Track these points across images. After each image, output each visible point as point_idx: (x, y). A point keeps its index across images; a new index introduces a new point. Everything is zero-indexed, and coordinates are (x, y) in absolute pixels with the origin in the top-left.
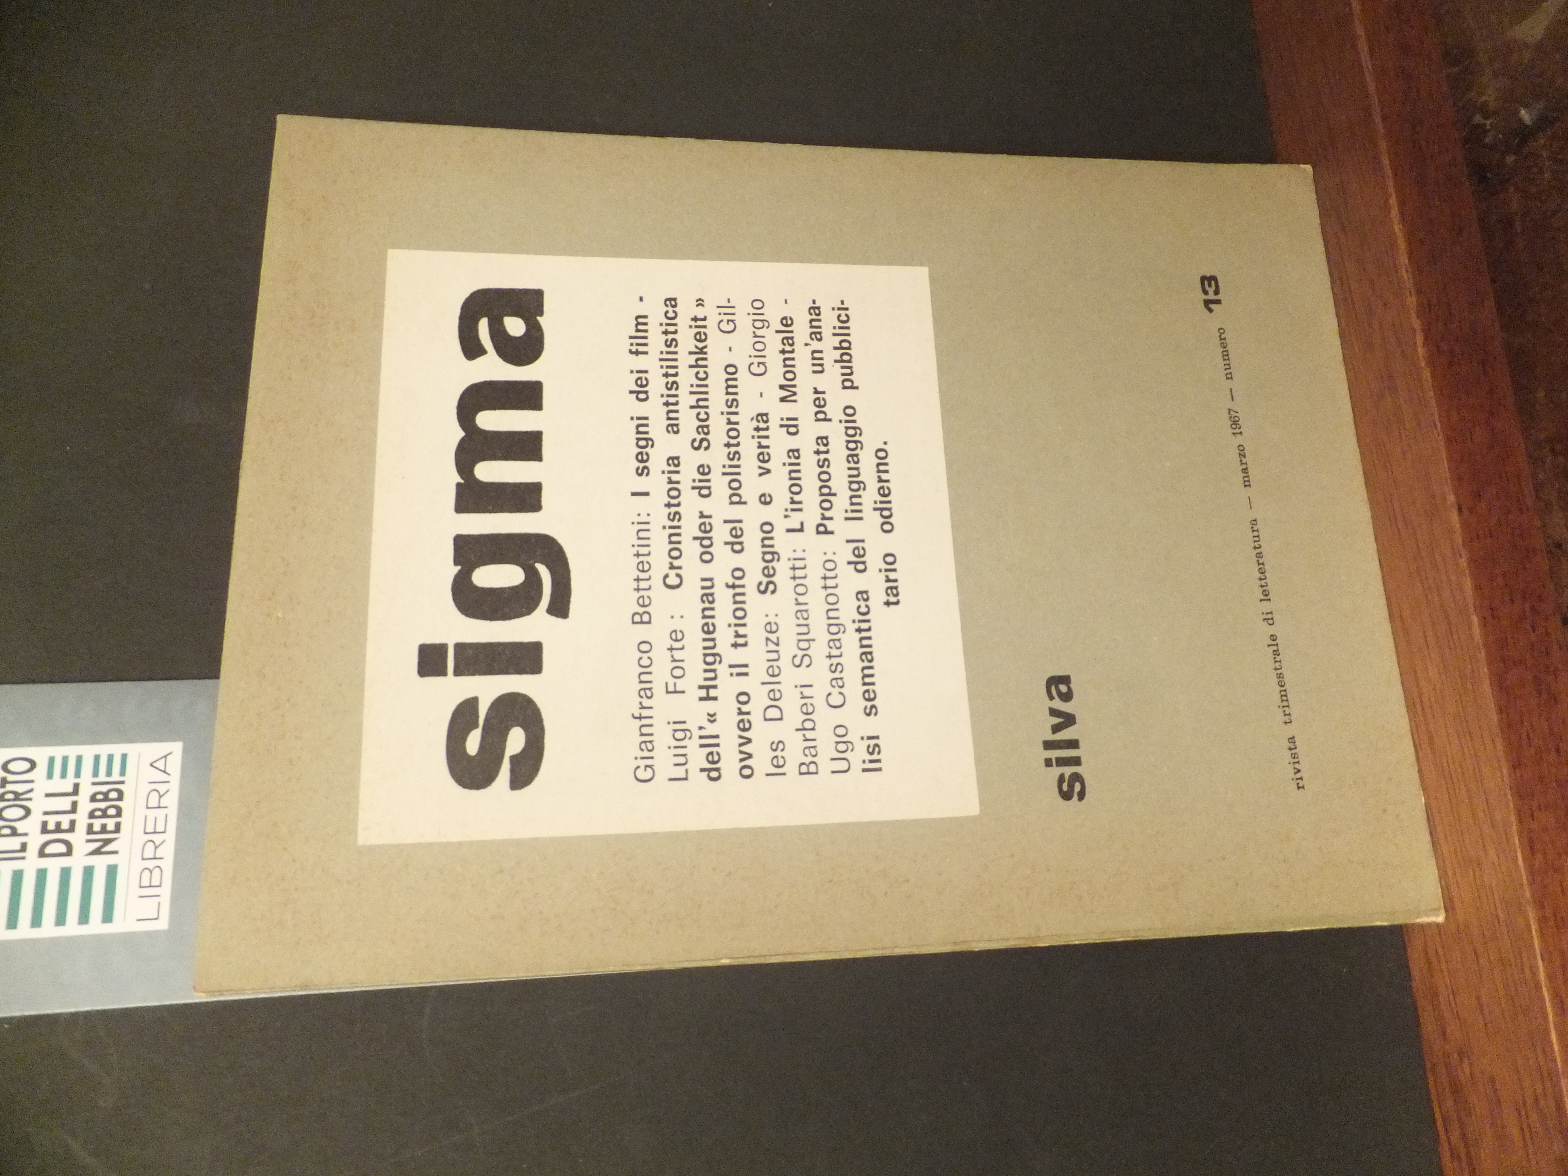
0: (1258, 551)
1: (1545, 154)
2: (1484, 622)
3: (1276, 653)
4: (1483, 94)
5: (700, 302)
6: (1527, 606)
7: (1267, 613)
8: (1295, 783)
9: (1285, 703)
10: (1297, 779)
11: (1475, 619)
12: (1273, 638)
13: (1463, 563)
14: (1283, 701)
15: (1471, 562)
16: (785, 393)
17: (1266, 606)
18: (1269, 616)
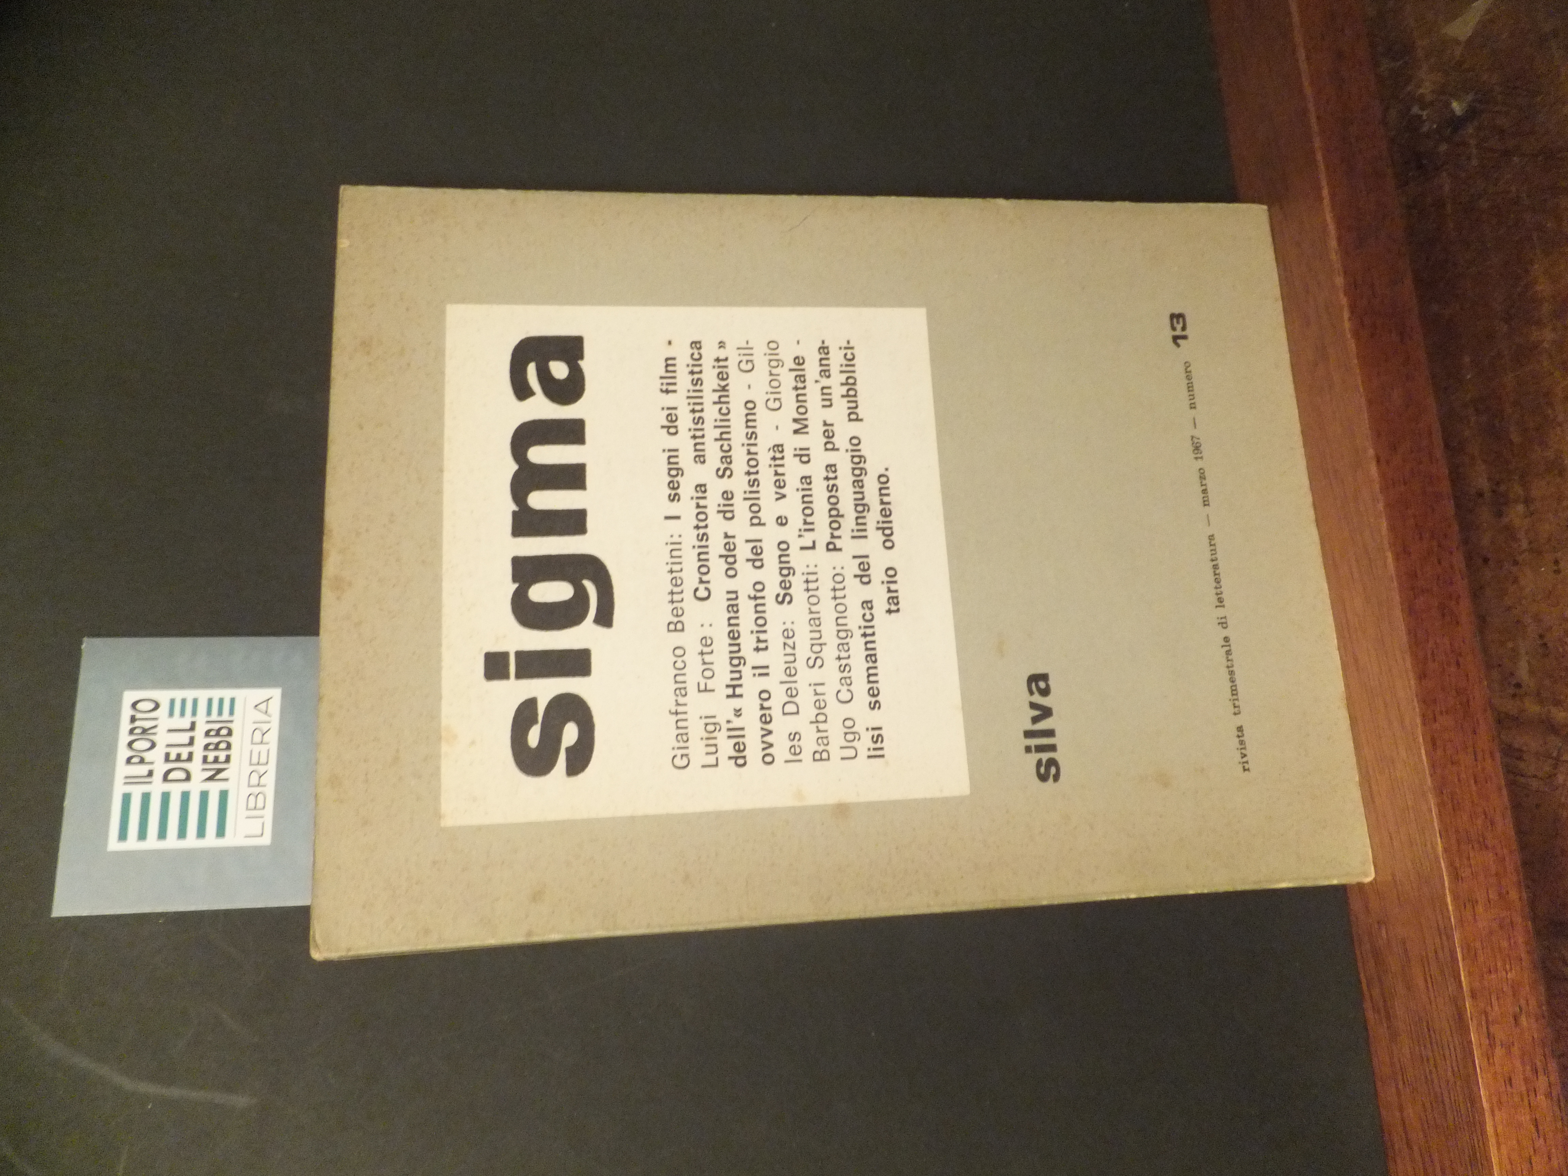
0: (1214, 563)
1: (1473, 142)
2: (1397, 558)
3: (1228, 653)
4: (1420, 87)
5: (722, 345)
6: (1435, 543)
7: (1221, 618)
8: (1241, 766)
9: (1235, 697)
10: (1244, 763)
11: (1389, 555)
12: (1226, 639)
13: (1381, 506)
14: (1233, 695)
15: (1387, 505)
16: (797, 426)
17: (1221, 612)
18: (1223, 620)
